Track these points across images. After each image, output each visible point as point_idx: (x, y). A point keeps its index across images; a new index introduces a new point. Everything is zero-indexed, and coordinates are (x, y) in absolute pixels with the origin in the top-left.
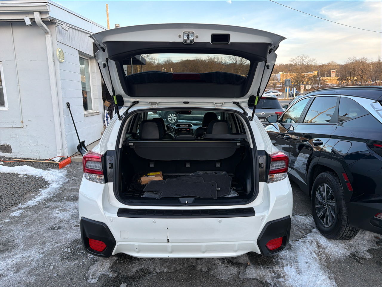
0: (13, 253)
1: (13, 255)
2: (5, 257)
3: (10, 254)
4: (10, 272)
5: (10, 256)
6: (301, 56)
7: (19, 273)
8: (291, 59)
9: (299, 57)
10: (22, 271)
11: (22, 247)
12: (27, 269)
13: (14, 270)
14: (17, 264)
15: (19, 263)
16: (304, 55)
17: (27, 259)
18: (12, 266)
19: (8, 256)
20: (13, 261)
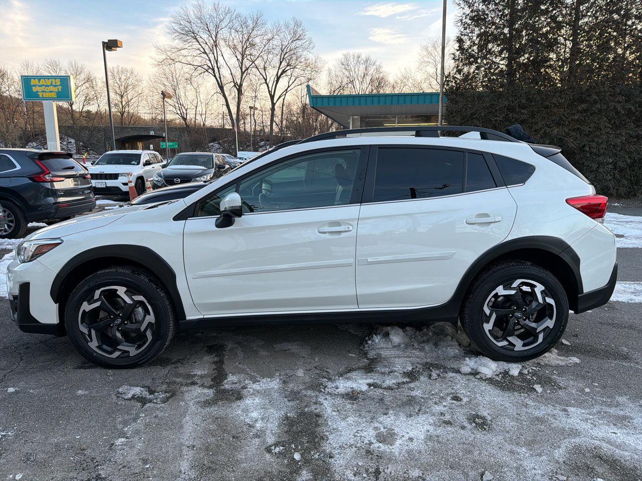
0: (597, 443)
1: (603, 440)
2: (617, 447)
3: (604, 445)
4: (637, 423)
5: (609, 442)
7: (628, 414)
10: (621, 413)
11: (573, 440)
12: (612, 411)
13: (629, 422)
14: (615, 425)
15: (611, 424)
17: (594, 421)
18: (625, 428)
19: (612, 445)
20: (613, 433)
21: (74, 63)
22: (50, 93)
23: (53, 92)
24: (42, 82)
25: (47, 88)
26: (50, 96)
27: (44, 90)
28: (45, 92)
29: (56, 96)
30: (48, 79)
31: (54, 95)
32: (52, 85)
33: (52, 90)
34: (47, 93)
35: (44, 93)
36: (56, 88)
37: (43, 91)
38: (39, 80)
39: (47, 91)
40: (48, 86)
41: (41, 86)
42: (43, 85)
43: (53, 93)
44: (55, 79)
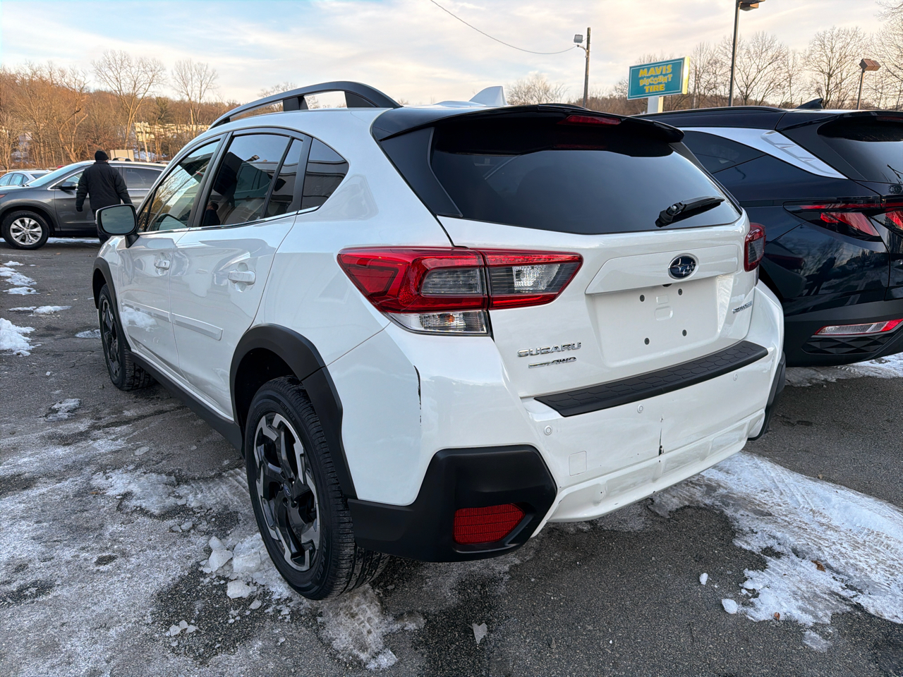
6: (284, 85)
8: (262, 90)
9: (278, 86)
16: (289, 84)
21: (761, 35)
22: (657, 86)
23: (661, 83)
24: (652, 71)
25: (656, 79)
26: (658, 90)
27: (651, 82)
28: (653, 84)
29: (664, 90)
30: (659, 66)
31: (661, 87)
32: (661, 74)
33: (660, 81)
34: (655, 86)
35: (651, 87)
36: (666, 77)
37: (650, 84)
38: (649, 69)
39: (654, 82)
40: (657, 76)
41: (649, 77)
42: (652, 76)
43: (661, 85)
44: (667, 65)
